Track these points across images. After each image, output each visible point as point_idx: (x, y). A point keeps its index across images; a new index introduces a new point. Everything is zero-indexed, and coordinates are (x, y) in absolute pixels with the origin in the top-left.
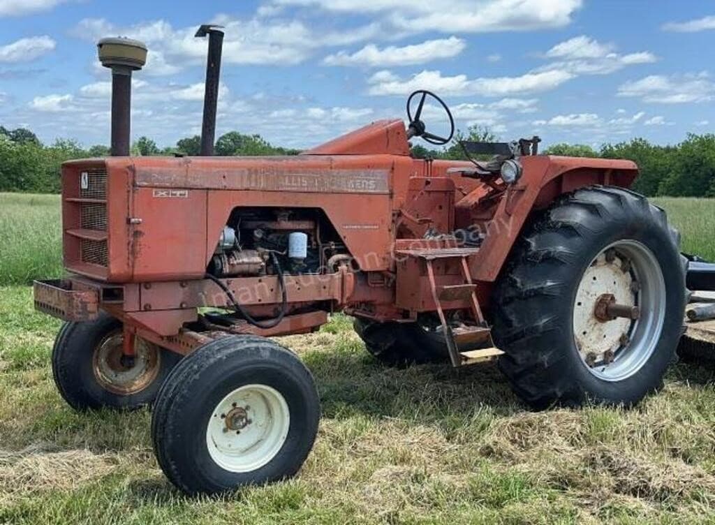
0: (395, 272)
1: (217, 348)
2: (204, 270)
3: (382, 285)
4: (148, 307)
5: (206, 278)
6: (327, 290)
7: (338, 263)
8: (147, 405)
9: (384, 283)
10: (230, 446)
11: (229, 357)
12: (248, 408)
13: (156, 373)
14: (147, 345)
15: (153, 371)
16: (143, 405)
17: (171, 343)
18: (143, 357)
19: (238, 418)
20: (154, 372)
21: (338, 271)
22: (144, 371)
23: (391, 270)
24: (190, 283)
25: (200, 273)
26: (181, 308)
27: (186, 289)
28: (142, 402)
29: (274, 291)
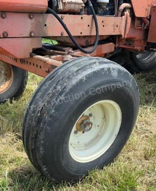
0: (149, 20)
1: (75, 69)
2: (47, 4)
3: (141, 28)
4: (6, 35)
5: (48, 12)
6: (118, 27)
7: (125, 9)
8: (9, 100)
9: (141, 27)
10: (79, 142)
11: (89, 78)
12: (90, 115)
13: (12, 81)
14: (5, 65)
15: (9, 81)
16: (7, 100)
17: (23, 64)
18: (3, 72)
19: (86, 124)
20: (11, 81)
21: (124, 15)
22: (5, 81)
23: (148, 17)
24: (35, 15)
25: (43, 6)
26: (31, 37)
27: (33, 21)
28: (6, 99)
29: (90, 26)
